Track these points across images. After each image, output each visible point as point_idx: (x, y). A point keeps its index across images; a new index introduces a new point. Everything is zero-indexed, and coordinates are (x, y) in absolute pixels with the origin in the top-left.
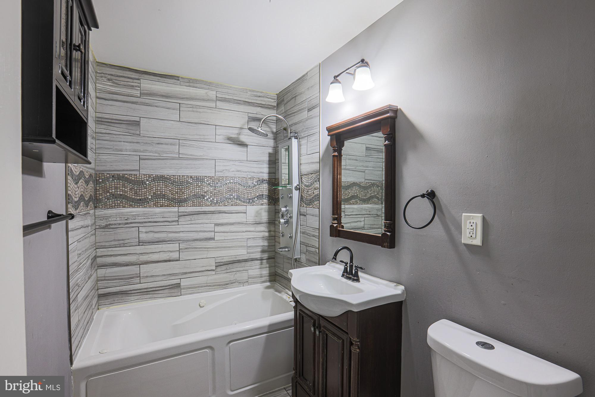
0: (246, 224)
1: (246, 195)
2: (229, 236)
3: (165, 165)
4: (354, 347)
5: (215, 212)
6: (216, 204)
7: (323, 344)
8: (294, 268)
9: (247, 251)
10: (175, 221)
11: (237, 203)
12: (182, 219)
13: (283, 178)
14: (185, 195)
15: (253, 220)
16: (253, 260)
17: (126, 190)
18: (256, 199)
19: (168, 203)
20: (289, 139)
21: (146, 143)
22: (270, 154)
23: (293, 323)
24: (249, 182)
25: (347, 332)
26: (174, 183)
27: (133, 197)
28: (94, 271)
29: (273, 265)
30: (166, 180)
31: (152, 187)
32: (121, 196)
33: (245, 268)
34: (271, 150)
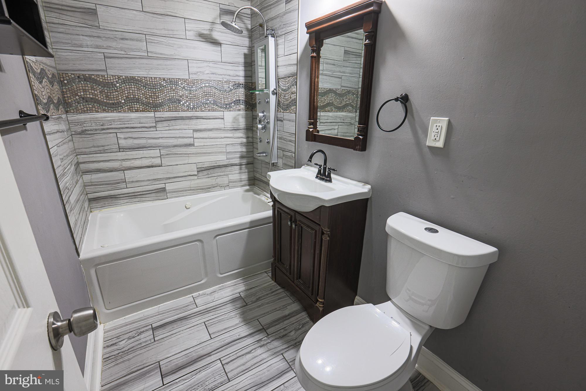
0: (224, 130)
1: (222, 100)
2: (208, 142)
3: (134, 65)
4: (325, 236)
5: (192, 118)
6: (193, 109)
7: (298, 234)
8: (271, 170)
9: (227, 157)
10: (153, 127)
11: (214, 109)
12: (159, 125)
13: (260, 82)
14: (160, 99)
15: (230, 127)
16: (232, 165)
17: (96, 92)
18: (233, 104)
19: (143, 108)
20: (266, 37)
21: (109, 38)
22: (245, 55)
23: (272, 220)
24: (225, 86)
25: (319, 223)
26: (147, 86)
27: (105, 101)
28: (79, 176)
29: (252, 170)
30: (138, 82)
31: (124, 90)
32: (92, 100)
33: (225, 173)
34: (246, 51)
